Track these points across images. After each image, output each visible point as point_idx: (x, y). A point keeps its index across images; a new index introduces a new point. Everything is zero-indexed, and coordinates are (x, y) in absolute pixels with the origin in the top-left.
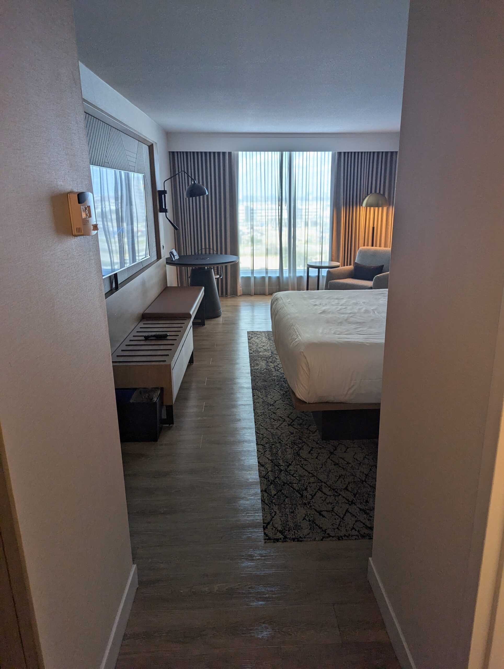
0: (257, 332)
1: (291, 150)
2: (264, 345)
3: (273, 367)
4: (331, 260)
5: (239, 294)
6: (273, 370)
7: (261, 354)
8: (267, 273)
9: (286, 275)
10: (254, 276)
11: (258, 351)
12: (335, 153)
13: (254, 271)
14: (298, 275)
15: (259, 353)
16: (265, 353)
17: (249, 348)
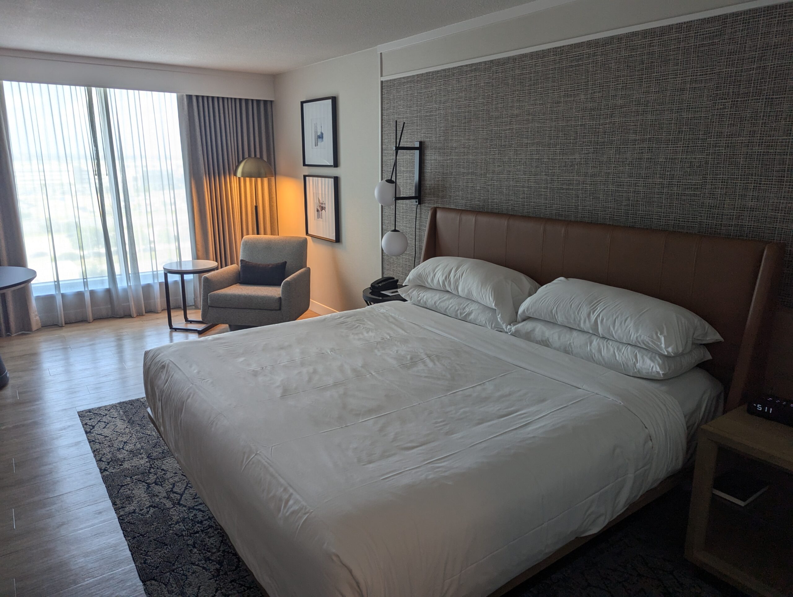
0: (99, 408)
1: (104, 85)
2: (124, 440)
3: (165, 494)
4: (196, 257)
5: (34, 327)
6: (169, 504)
7: (126, 465)
8: (85, 284)
9: (122, 284)
10: (62, 292)
11: (118, 459)
12: (183, 96)
13: (60, 283)
14: (143, 282)
15: (121, 465)
16: (136, 462)
17: (95, 456)
